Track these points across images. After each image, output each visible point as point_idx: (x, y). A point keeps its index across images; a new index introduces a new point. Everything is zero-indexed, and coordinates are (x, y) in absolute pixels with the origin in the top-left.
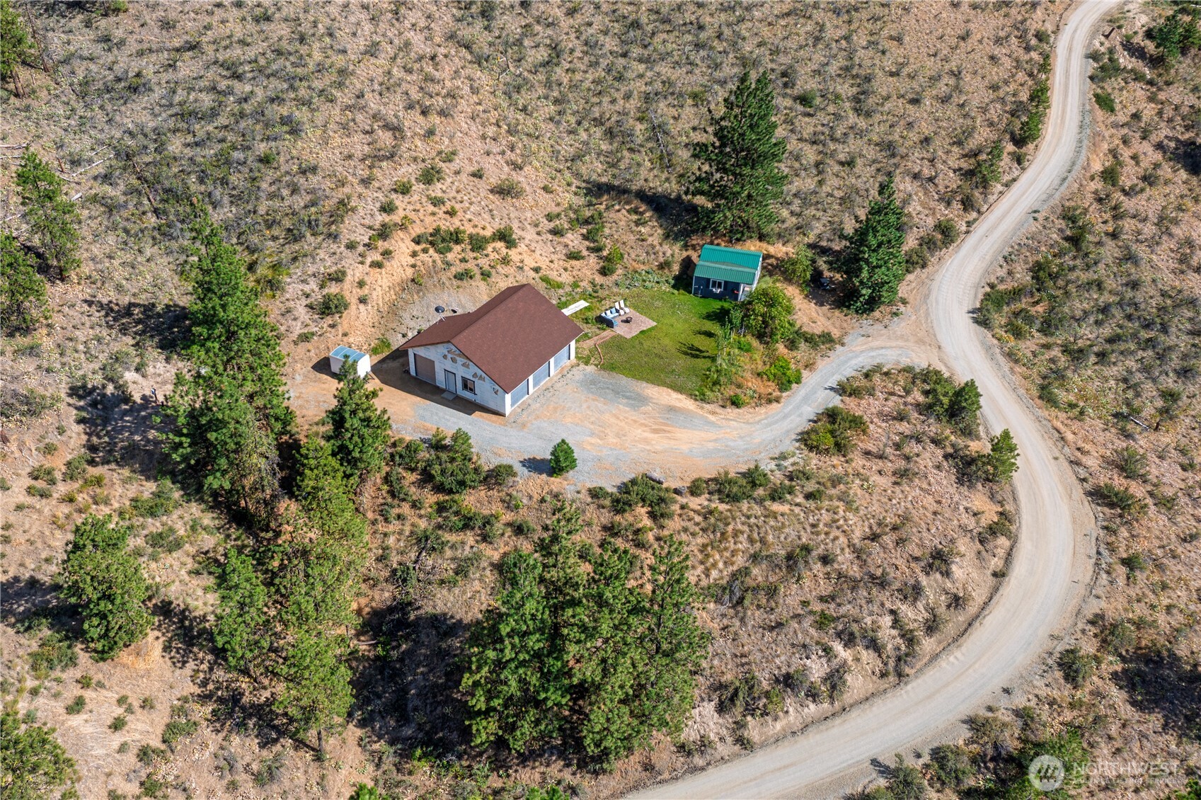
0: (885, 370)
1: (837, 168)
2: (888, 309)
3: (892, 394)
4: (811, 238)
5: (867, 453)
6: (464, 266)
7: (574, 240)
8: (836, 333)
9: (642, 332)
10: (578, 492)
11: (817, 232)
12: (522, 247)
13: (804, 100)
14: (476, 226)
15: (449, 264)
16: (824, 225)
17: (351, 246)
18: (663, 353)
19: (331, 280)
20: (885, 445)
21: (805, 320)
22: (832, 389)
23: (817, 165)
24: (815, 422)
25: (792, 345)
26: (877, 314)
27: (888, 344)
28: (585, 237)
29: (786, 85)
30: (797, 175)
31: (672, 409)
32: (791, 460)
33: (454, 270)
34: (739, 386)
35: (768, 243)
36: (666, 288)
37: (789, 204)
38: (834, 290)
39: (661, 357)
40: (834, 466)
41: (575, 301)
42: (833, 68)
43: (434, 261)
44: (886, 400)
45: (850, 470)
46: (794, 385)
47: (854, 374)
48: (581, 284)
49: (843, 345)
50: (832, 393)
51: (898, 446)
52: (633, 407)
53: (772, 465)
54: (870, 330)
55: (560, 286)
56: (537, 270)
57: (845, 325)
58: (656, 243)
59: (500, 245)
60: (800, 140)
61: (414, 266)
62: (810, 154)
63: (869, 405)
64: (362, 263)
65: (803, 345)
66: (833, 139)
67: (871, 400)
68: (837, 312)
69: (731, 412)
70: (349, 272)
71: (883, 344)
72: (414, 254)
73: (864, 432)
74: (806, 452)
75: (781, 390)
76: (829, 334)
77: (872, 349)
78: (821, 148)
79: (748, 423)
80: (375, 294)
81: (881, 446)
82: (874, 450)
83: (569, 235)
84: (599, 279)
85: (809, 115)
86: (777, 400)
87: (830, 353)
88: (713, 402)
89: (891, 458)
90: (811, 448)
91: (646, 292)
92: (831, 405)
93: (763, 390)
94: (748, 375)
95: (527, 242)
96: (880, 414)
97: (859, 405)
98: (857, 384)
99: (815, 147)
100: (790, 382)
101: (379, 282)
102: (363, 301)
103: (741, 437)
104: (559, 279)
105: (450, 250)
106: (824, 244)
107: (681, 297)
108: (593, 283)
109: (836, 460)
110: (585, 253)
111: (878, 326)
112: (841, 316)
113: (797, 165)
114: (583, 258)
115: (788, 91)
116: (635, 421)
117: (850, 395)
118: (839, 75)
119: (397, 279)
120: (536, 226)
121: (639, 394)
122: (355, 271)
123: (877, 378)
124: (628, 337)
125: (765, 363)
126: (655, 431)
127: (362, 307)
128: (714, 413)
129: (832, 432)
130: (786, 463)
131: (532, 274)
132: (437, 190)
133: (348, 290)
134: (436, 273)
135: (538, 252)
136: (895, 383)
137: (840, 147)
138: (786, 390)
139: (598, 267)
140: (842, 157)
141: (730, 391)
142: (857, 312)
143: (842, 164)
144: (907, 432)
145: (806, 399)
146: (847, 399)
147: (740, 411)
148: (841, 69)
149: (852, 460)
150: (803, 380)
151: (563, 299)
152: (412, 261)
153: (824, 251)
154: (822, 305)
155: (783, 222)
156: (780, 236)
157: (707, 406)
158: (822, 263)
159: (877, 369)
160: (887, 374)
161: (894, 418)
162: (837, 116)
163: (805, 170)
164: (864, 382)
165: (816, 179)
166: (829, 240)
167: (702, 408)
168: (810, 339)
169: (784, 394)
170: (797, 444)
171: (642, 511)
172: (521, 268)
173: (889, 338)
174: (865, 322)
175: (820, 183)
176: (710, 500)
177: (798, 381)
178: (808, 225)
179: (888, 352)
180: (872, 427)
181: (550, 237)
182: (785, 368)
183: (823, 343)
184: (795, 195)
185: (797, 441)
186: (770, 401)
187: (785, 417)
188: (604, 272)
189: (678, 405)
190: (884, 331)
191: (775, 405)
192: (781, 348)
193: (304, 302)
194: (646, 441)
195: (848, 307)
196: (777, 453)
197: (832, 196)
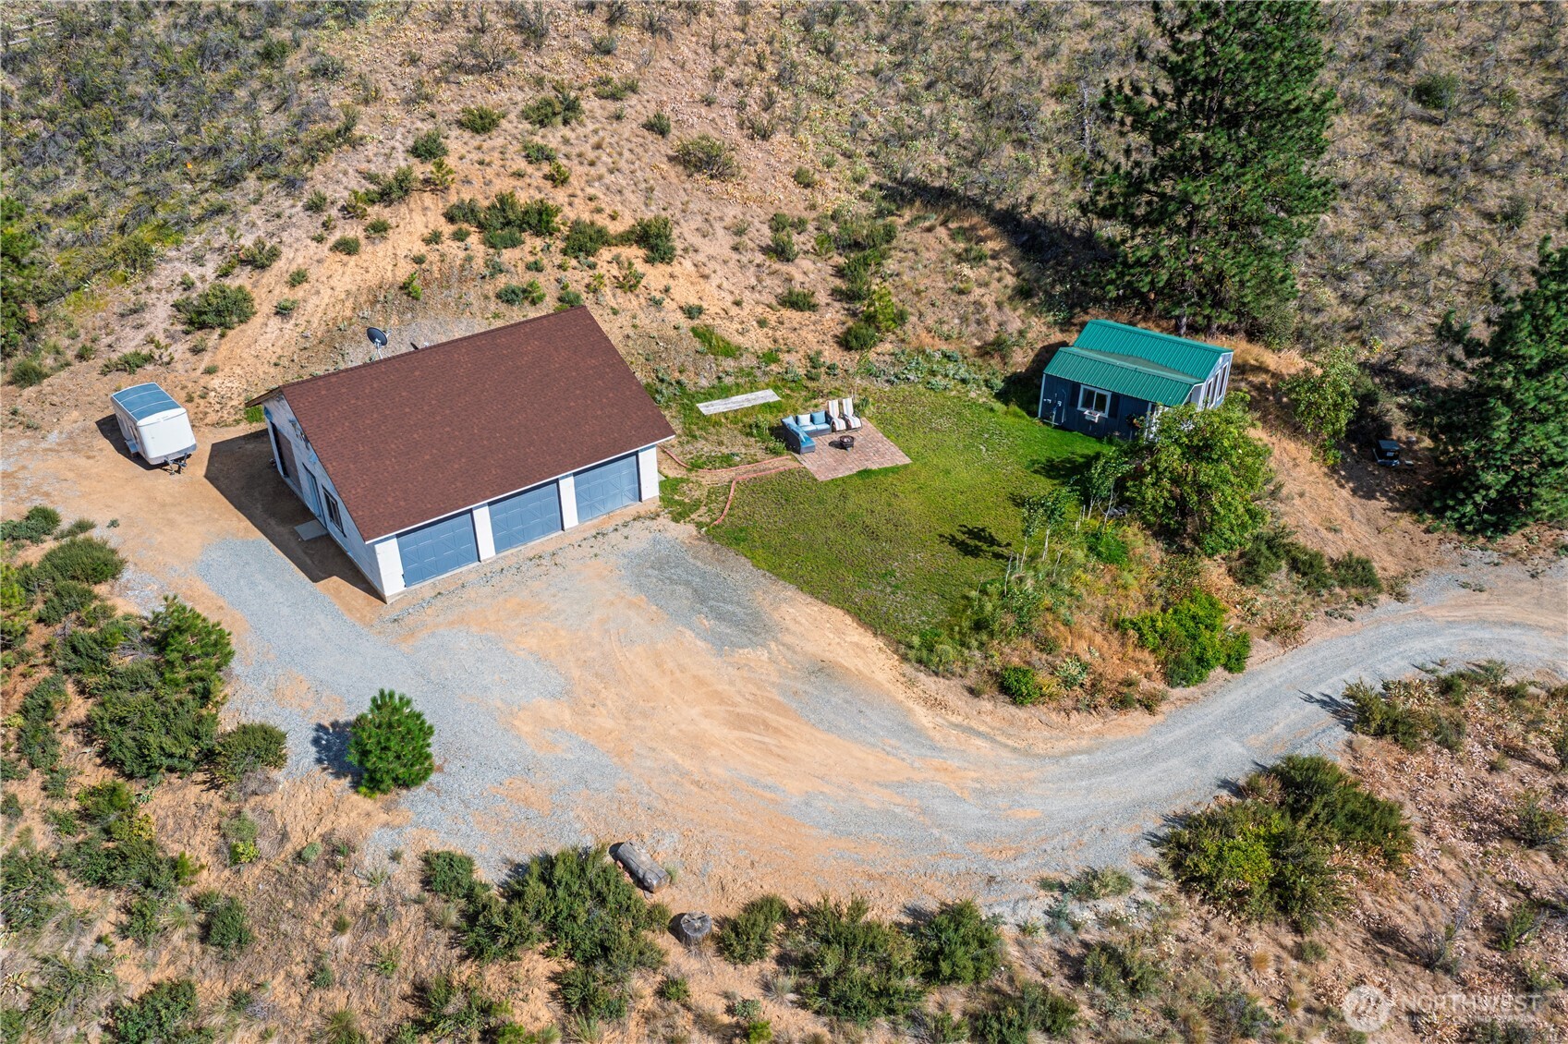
0: (1509, 681)
1: (1474, 223)
2: (1549, 535)
3: (1520, 755)
4: (1380, 350)
5: (1383, 936)
6: (529, 277)
7: (811, 273)
8: (1385, 565)
9: (865, 473)
10: (395, 857)
11: (1395, 342)
12: (685, 266)
13: (1427, 93)
14: (599, 211)
15: (497, 269)
16: (1419, 332)
17: (315, 207)
18: (885, 530)
19: (243, 262)
20: (1457, 920)
21: (1310, 519)
22: (1327, 703)
23: (1428, 212)
24: (1238, 791)
25: (1248, 570)
26: (1515, 540)
27: (1534, 618)
28: (840, 272)
29: (1391, 65)
30: (1375, 227)
31: (822, 670)
32: (1107, 905)
33: (502, 281)
34: (1046, 645)
35: (1268, 345)
36: (978, 395)
37: (1341, 278)
38: (1411, 470)
39: (874, 536)
40: (1248, 962)
41: (753, 387)
42: (1509, 46)
43: (469, 259)
44: (1493, 768)
45: (1303, 990)
46: (1218, 672)
47: (1409, 675)
48: (785, 357)
49: (1400, 597)
50: (1326, 717)
51: (1500, 934)
52: (720, 644)
53: (1036, 912)
54: (1488, 576)
55: (731, 351)
56: (691, 312)
57: (1420, 552)
58: (988, 301)
59: (634, 253)
60: (1400, 163)
61: (419, 260)
62: (1418, 192)
63: (1433, 773)
64: (320, 240)
65: (1281, 578)
66: (1478, 168)
67: (1444, 761)
68: (1405, 521)
69: (993, 711)
70: (287, 253)
71: (1518, 617)
72: (434, 238)
73: (1391, 859)
74: (1169, 886)
75: (1171, 678)
76: (1365, 564)
77: (1482, 622)
78: (1445, 181)
79: (1026, 753)
80: (314, 300)
81: (1441, 919)
82: (1412, 928)
83: (805, 263)
84: (831, 354)
85: (1432, 121)
86: (1149, 705)
87: (1361, 613)
88: (948, 674)
89: (1470, 970)
90: (1190, 881)
91: (930, 397)
92: (1305, 752)
93: (1114, 669)
94: (1087, 622)
95: (701, 257)
96: (1463, 809)
97: (1399, 768)
98: (1412, 704)
99: (1432, 180)
100: (1202, 661)
101: (333, 282)
102: (283, 311)
103: (982, 793)
104: (738, 340)
105: (514, 243)
106: (1409, 369)
107: (1010, 418)
108: (814, 361)
109: (1265, 939)
110: (822, 298)
111: (1512, 570)
112: (1417, 531)
113: (1380, 207)
114: (813, 307)
115: (1396, 76)
116: (700, 682)
117: (1380, 733)
118: (1518, 62)
119: (372, 279)
120: (740, 232)
121: (756, 616)
122: (298, 250)
123: (1477, 700)
124: (821, 477)
125: (1149, 600)
126: (740, 722)
127: (275, 322)
128: (936, 704)
129: (1277, 844)
130: (1083, 913)
131: (680, 319)
132: (552, 138)
133: (266, 289)
134: (461, 280)
135: (715, 280)
136: (1533, 725)
137: (1494, 185)
138: (1186, 680)
139: (839, 330)
140: (1492, 204)
141: (1012, 653)
142: (1460, 527)
143: (1490, 217)
144: (1544, 890)
145: (1235, 721)
146: (1366, 742)
147: (1020, 713)
148: (1523, 51)
149: (1318, 952)
150: (1252, 663)
151: (728, 380)
152: (420, 248)
153: (1404, 383)
154: (1370, 495)
155: (1318, 311)
156: (1299, 336)
157: (928, 682)
158: (1392, 409)
159: (1485, 675)
160: (1511, 694)
161: (1508, 833)
162: (1499, 131)
163: (1398, 218)
164: (1434, 705)
165: (1421, 238)
166: (1421, 363)
167: (911, 683)
168: (1306, 567)
169: (1177, 692)
170: (1152, 855)
171: (538, 965)
172: (657, 303)
173: (1539, 603)
174: (1478, 555)
175: (1428, 248)
176: (767, 987)
177: (1235, 662)
178: (1376, 322)
179: (1531, 638)
180: (1423, 845)
181: (759, 258)
182: (1202, 623)
183: (1343, 583)
184: (1361, 264)
185: (1156, 841)
186: (1122, 703)
187: (1148, 760)
188: (846, 342)
189: (851, 662)
190: (1529, 585)
191: (1137, 717)
192: (1215, 573)
193: (177, 295)
194: (696, 745)
195: (1439, 514)
196: (1071, 870)
197: (1450, 274)
